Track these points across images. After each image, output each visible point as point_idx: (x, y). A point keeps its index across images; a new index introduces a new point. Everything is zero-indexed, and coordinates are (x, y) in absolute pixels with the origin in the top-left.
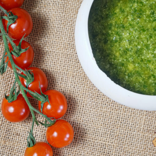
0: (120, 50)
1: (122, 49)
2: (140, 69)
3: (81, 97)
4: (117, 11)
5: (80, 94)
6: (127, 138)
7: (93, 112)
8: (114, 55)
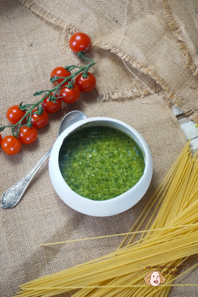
1: (84, 155)
2: (77, 171)
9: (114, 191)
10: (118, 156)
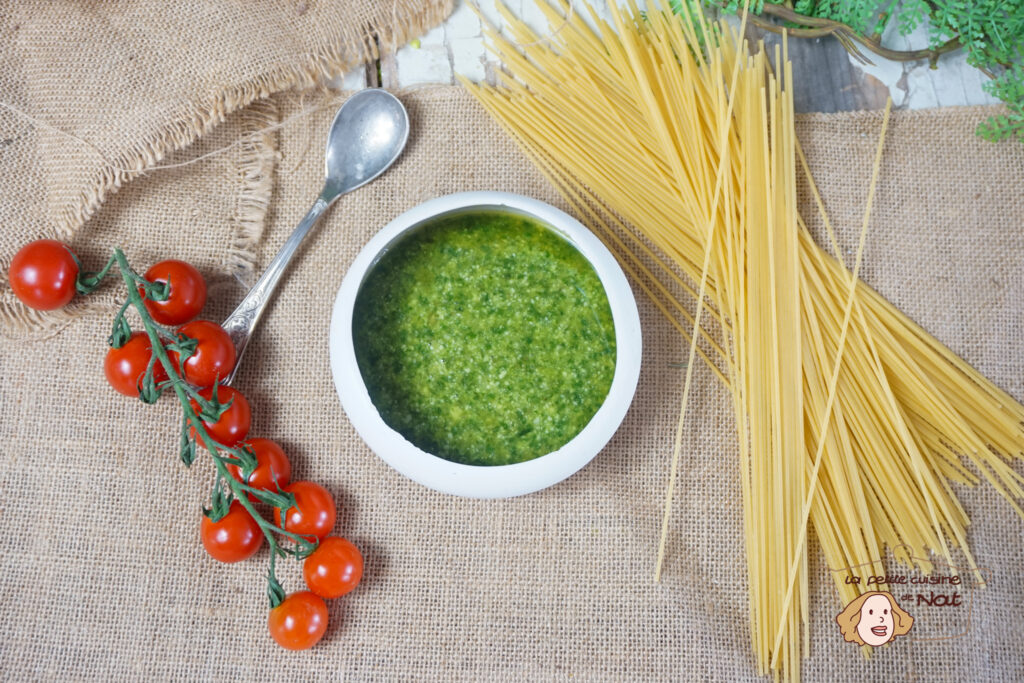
0: (429, 381)
1: (433, 380)
2: (475, 415)
3: (364, 491)
4: (414, 302)
5: (362, 485)
6: (471, 563)
7: (393, 518)
8: (420, 395)
9: (568, 332)
10: (466, 285)
